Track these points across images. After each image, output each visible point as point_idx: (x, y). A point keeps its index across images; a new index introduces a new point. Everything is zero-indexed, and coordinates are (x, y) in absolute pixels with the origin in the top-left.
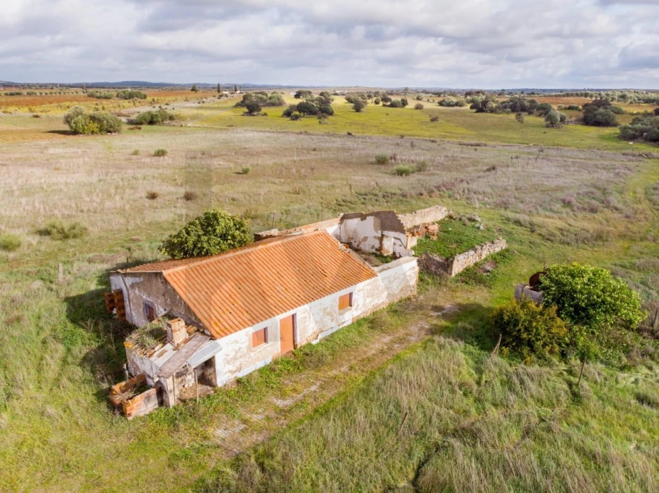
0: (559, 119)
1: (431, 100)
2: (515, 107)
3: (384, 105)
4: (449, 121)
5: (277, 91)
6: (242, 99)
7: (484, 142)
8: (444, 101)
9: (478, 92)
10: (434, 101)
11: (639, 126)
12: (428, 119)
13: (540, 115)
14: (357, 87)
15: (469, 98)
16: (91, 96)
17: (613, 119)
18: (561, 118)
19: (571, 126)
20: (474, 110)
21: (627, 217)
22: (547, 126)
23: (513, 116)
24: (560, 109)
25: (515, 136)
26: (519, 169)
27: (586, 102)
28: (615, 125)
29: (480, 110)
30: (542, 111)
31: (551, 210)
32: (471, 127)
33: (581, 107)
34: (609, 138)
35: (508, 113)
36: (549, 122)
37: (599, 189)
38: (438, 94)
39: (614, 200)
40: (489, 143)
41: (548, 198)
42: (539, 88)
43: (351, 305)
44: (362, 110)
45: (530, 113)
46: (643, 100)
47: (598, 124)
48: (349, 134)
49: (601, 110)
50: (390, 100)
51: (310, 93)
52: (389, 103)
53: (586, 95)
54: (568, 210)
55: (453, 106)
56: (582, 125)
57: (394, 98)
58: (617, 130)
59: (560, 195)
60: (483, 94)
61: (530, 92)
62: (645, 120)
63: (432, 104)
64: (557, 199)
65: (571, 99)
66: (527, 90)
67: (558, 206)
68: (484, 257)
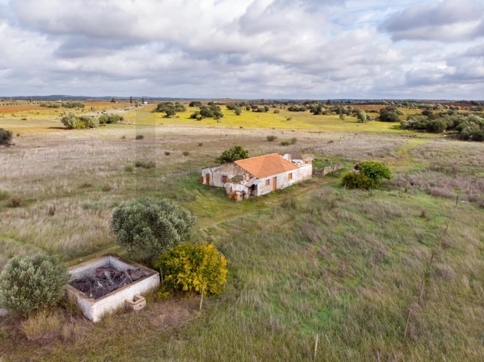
0: (366, 118)
1: (283, 108)
2: (338, 111)
3: (253, 111)
4: (298, 120)
5: (179, 101)
6: (157, 107)
7: (323, 131)
8: (292, 108)
9: (313, 102)
10: (284, 108)
11: (411, 121)
12: (286, 119)
13: (354, 116)
14: (227, 99)
15: (308, 105)
16: (43, 106)
17: (397, 118)
18: (367, 117)
19: (374, 122)
20: (313, 113)
21: (397, 158)
22: (358, 122)
23: (338, 116)
24: (366, 111)
25: (341, 128)
26: (345, 142)
27: (382, 108)
28: (398, 121)
29: (316, 113)
30: (356, 113)
31: (362, 157)
32: (312, 123)
33: (379, 111)
34: (395, 128)
35: (334, 114)
36: (360, 120)
37: (386, 149)
38: (286, 104)
39: (392, 153)
40: (325, 131)
41: (361, 153)
42: (352, 99)
43: (291, 178)
44: (240, 114)
45: (348, 114)
46: (418, 107)
47: (389, 120)
48: (241, 127)
49: (390, 112)
50: (257, 108)
51: (200, 103)
52: (256, 110)
53: (382, 104)
54: (370, 156)
55: (298, 111)
56: (380, 121)
57: (260, 107)
58: (398, 124)
59: (367, 151)
60: (317, 103)
61: (347, 101)
62: (414, 118)
63: (284, 110)
64: (365, 153)
65: (373, 106)
66: (344, 100)
67: (366, 155)
68: (335, 170)
